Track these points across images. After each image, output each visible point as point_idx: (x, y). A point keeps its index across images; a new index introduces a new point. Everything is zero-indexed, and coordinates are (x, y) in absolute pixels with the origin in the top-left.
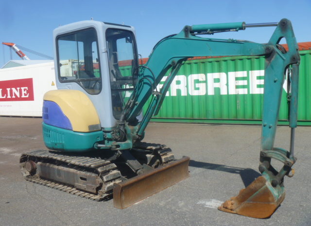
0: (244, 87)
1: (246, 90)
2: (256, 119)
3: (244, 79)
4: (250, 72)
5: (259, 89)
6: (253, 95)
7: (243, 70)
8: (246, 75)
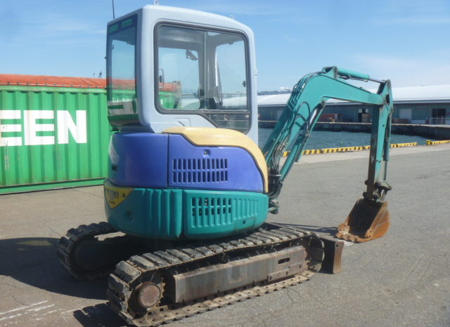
0: (15, 134)
1: (19, 139)
2: (36, 183)
3: (15, 122)
4: (25, 112)
5: (39, 137)
6: (29, 147)
7: (14, 108)
8: (18, 117)
